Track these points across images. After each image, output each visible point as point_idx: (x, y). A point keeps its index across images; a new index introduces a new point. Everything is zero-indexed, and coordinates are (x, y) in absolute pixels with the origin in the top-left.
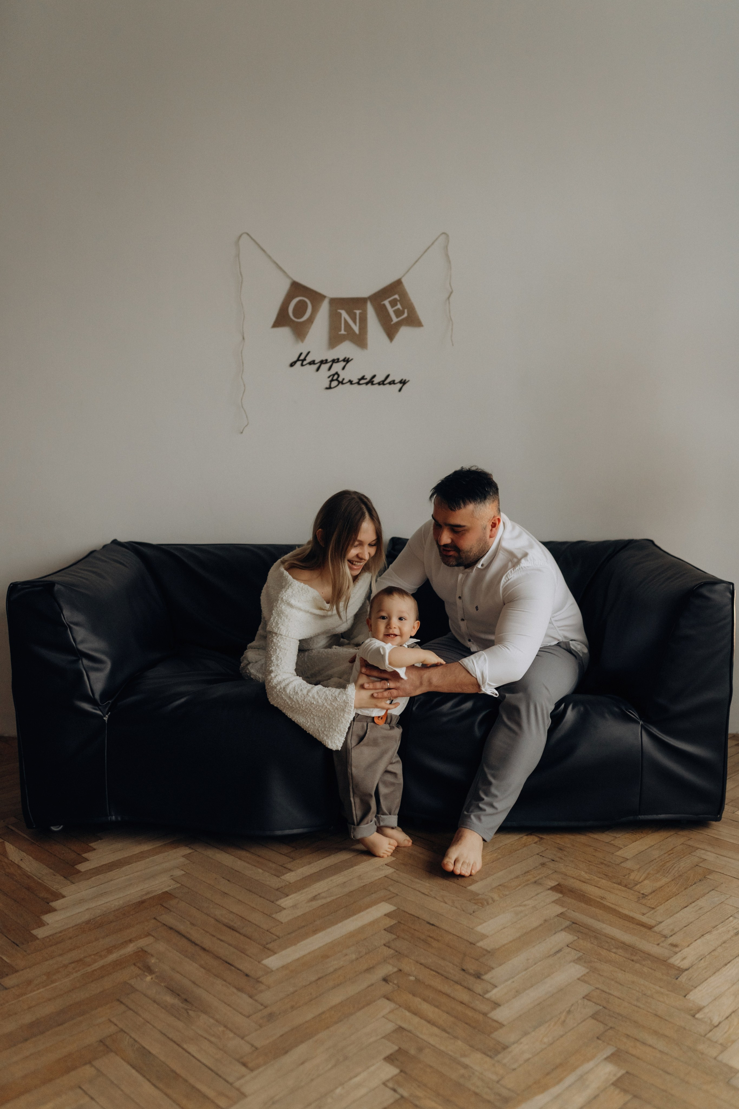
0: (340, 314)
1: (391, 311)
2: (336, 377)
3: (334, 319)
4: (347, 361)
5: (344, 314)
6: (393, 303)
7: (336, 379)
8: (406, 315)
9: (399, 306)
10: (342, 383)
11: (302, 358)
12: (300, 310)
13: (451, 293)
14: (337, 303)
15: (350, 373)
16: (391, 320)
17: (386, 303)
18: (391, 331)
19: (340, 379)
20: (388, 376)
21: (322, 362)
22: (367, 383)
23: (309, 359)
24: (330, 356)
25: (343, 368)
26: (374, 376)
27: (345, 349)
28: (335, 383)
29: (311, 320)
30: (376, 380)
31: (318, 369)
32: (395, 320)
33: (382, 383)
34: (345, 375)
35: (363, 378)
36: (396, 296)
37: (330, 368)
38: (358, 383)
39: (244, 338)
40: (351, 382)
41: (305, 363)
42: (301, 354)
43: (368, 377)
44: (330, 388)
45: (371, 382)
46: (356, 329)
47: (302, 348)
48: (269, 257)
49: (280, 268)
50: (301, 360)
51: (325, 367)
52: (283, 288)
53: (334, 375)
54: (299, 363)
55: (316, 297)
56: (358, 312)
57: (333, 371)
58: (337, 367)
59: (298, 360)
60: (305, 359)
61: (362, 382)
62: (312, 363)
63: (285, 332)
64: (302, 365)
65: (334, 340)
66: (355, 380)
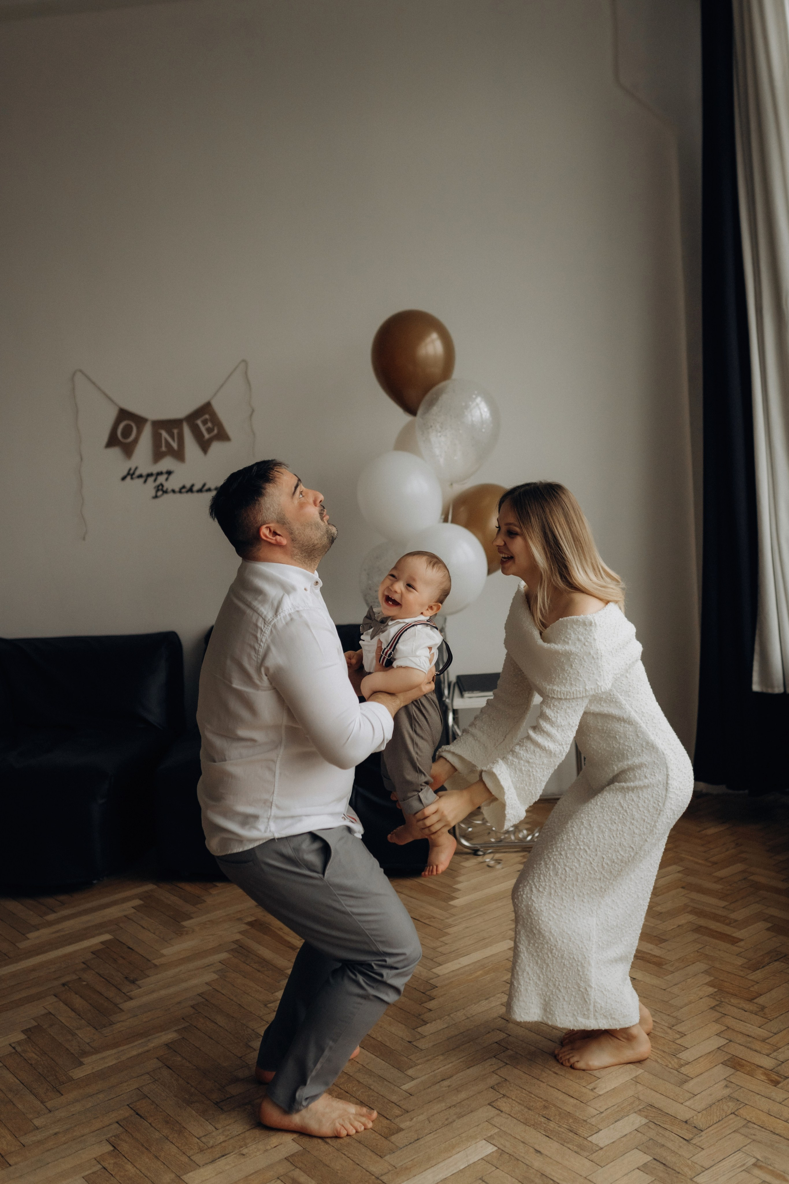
0: (161, 435)
1: (203, 429)
2: (160, 487)
3: (157, 439)
4: (169, 473)
5: (164, 434)
6: (205, 422)
7: (161, 489)
8: (216, 432)
9: (209, 425)
10: (165, 492)
11: (132, 472)
12: (127, 432)
13: (253, 411)
14: (158, 425)
15: (173, 483)
16: (203, 436)
17: (199, 422)
18: (204, 446)
19: (165, 489)
20: (204, 485)
21: (149, 475)
22: (187, 492)
23: (138, 473)
24: (155, 469)
25: (167, 479)
26: (193, 486)
27: (167, 463)
28: (160, 493)
29: (136, 441)
30: (195, 488)
31: (145, 481)
32: (207, 436)
33: (200, 491)
34: (168, 485)
35: (184, 487)
36: (207, 416)
37: (155, 480)
38: (180, 492)
39: (82, 459)
40: (174, 491)
41: (134, 476)
42: (130, 470)
43: (188, 486)
44: (156, 497)
45: (191, 490)
46: (175, 445)
47: (131, 464)
48: (99, 389)
49: (110, 399)
50: (131, 474)
51: (150, 480)
52: (112, 415)
53: (158, 486)
54: (129, 478)
55: (140, 421)
56: (176, 431)
57: (158, 482)
58: (161, 479)
59: (128, 474)
60: (134, 473)
61: (184, 490)
62: (140, 476)
63: (116, 452)
64: (132, 478)
65: (158, 456)
66: (177, 489)
